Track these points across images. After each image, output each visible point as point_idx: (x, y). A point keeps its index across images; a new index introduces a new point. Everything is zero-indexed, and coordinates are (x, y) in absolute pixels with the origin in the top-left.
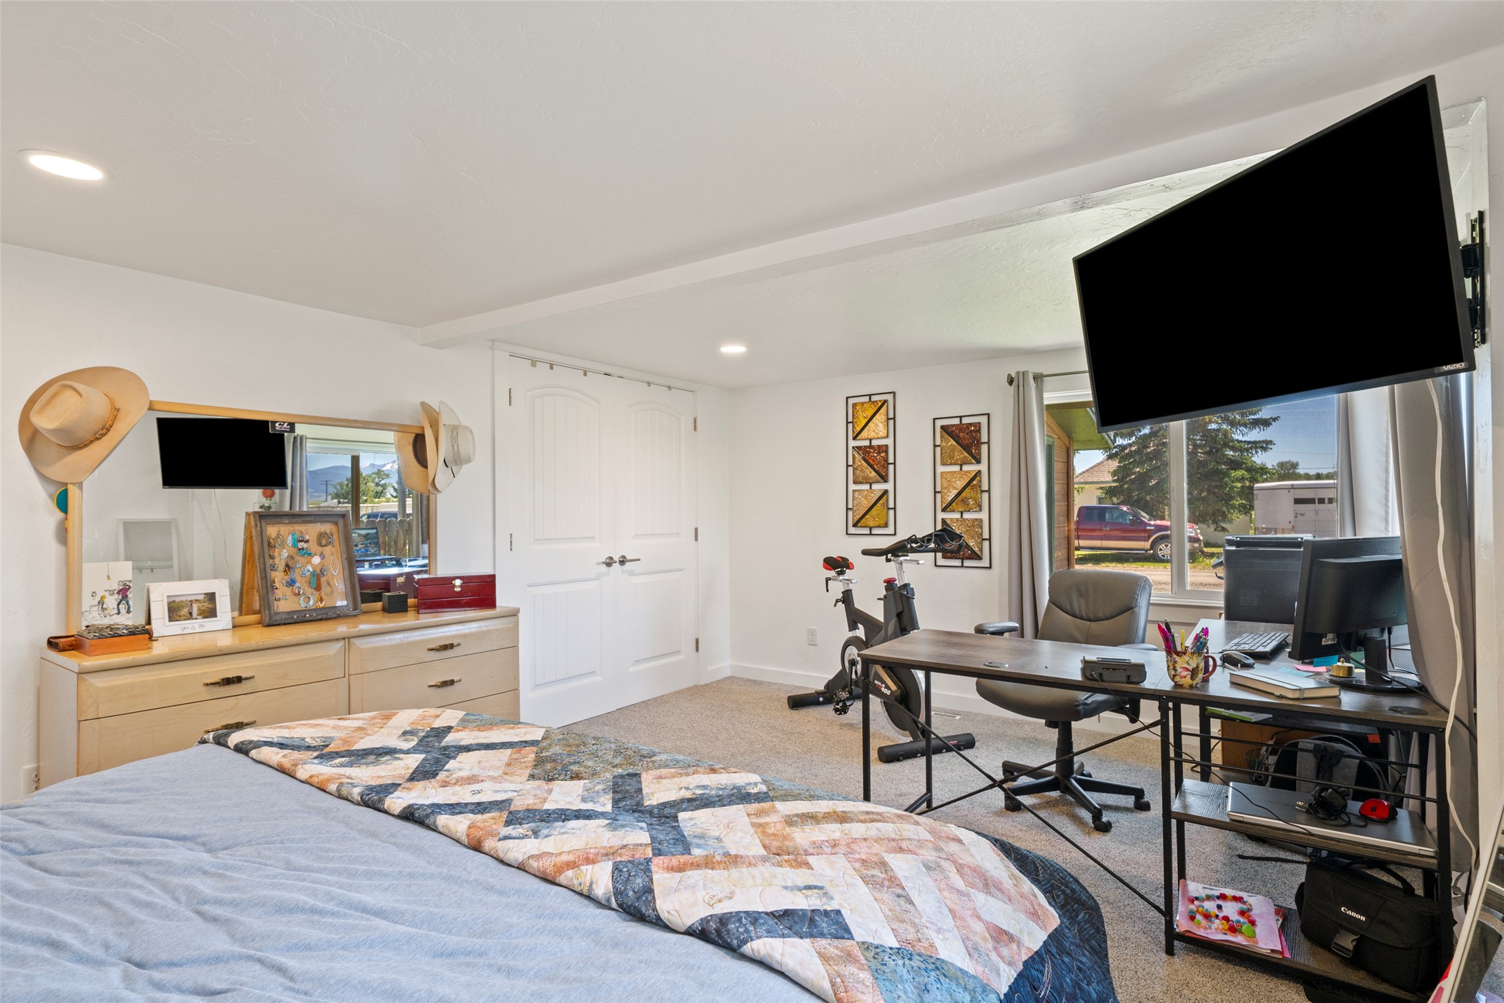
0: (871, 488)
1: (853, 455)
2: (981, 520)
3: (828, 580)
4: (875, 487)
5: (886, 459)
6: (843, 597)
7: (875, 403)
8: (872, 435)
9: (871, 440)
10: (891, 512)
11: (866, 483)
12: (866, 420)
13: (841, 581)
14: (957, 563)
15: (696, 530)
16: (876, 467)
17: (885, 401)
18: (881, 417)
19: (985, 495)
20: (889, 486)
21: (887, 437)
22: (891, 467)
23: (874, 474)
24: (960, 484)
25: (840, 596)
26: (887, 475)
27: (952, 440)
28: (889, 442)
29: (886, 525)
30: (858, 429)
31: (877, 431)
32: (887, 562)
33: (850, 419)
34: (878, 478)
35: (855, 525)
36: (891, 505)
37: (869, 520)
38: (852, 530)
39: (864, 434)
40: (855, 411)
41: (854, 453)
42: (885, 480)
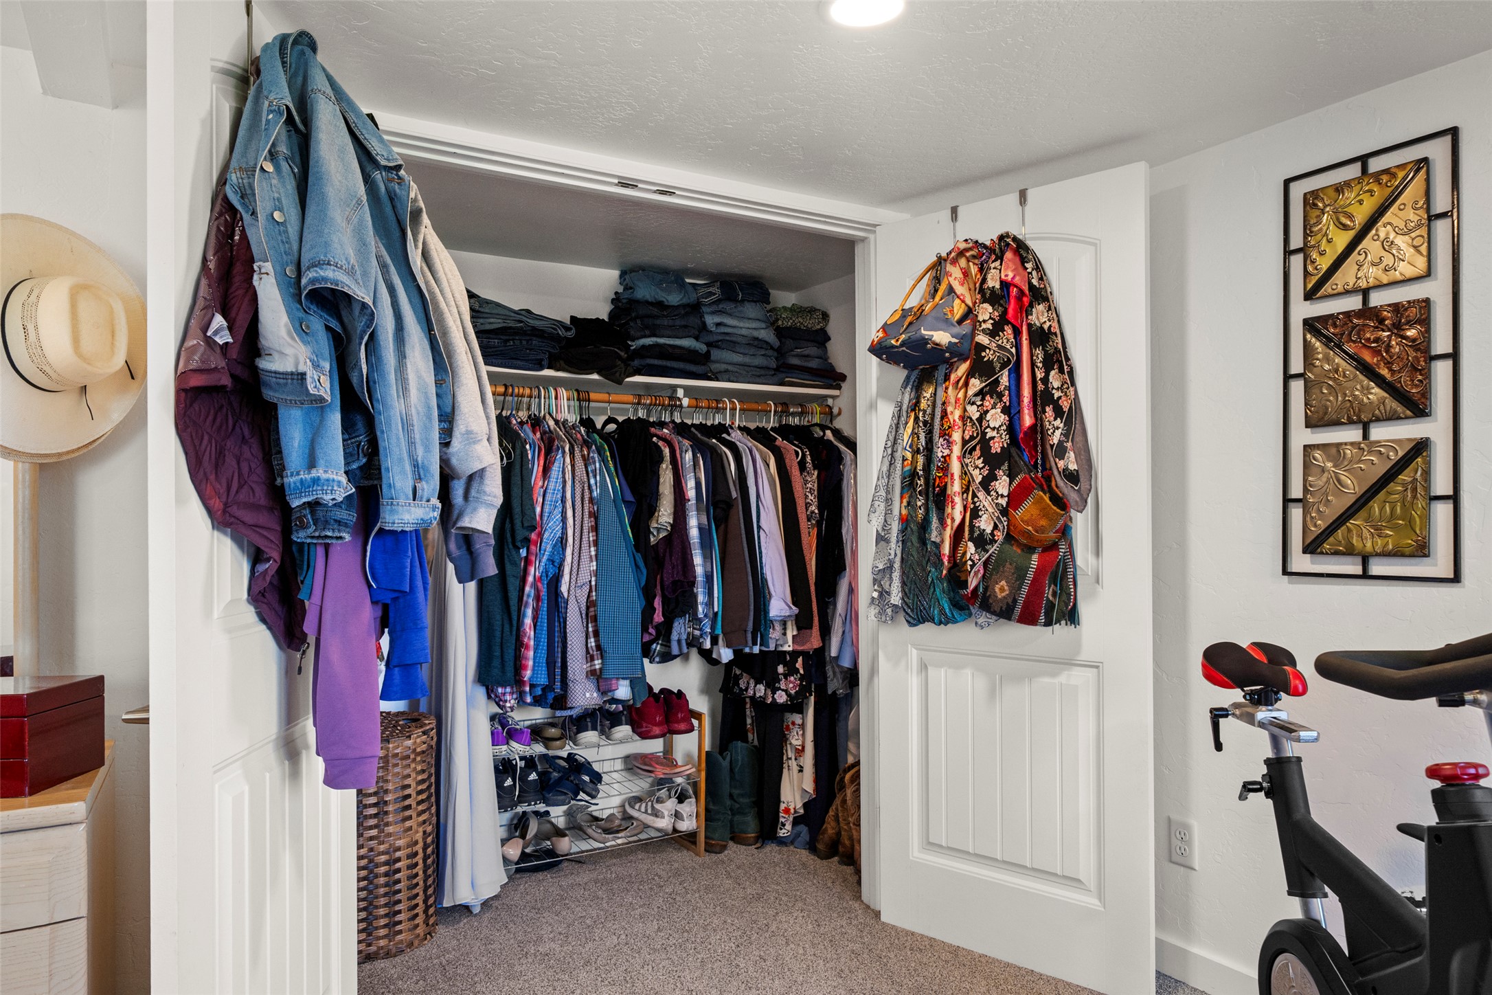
0: (1366, 436)
1: (1307, 346)
3: (1217, 715)
4: (1379, 433)
5: (1423, 346)
6: (1269, 777)
7: (1385, 178)
8: (1373, 274)
9: (1365, 293)
10: (1442, 511)
11: (1351, 422)
12: (1350, 235)
13: (1262, 725)
16: (1385, 372)
17: (1422, 164)
18: (1403, 214)
20: (1433, 429)
21: (1428, 274)
22: (1442, 370)
23: (1376, 393)
25: (1258, 772)
26: (1426, 394)
28: (1437, 290)
29: (1422, 550)
30: (1324, 264)
31: (1388, 260)
33: (1296, 241)
34: (1392, 404)
35: (1311, 548)
36: (1442, 486)
37: (1360, 532)
38: (1301, 562)
39: (1346, 276)
40: (1314, 213)
41: (1309, 336)
42: (1418, 408)
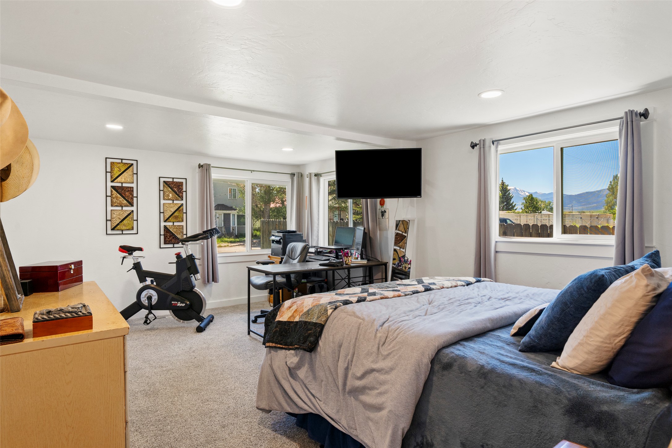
0: (122, 209)
1: (111, 191)
2: (183, 226)
3: (123, 258)
4: (124, 208)
5: (132, 194)
7: (126, 164)
8: (123, 180)
9: (122, 183)
10: (135, 223)
11: (119, 206)
12: (120, 172)
14: (171, 246)
16: (126, 198)
17: (132, 164)
18: (129, 172)
19: (185, 215)
20: (134, 208)
21: (132, 183)
22: (135, 199)
23: (125, 202)
24: (173, 210)
26: (133, 202)
27: (169, 189)
28: (134, 185)
29: (133, 229)
30: (115, 176)
31: (127, 179)
33: (109, 170)
34: (128, 204)
35: (112, 229)
36: (135, 218)
37: (122, 226)
38: (110, 232)
39: (119, 179)
40: (112, 166)
41: (112, 189)
42: (132, 205)
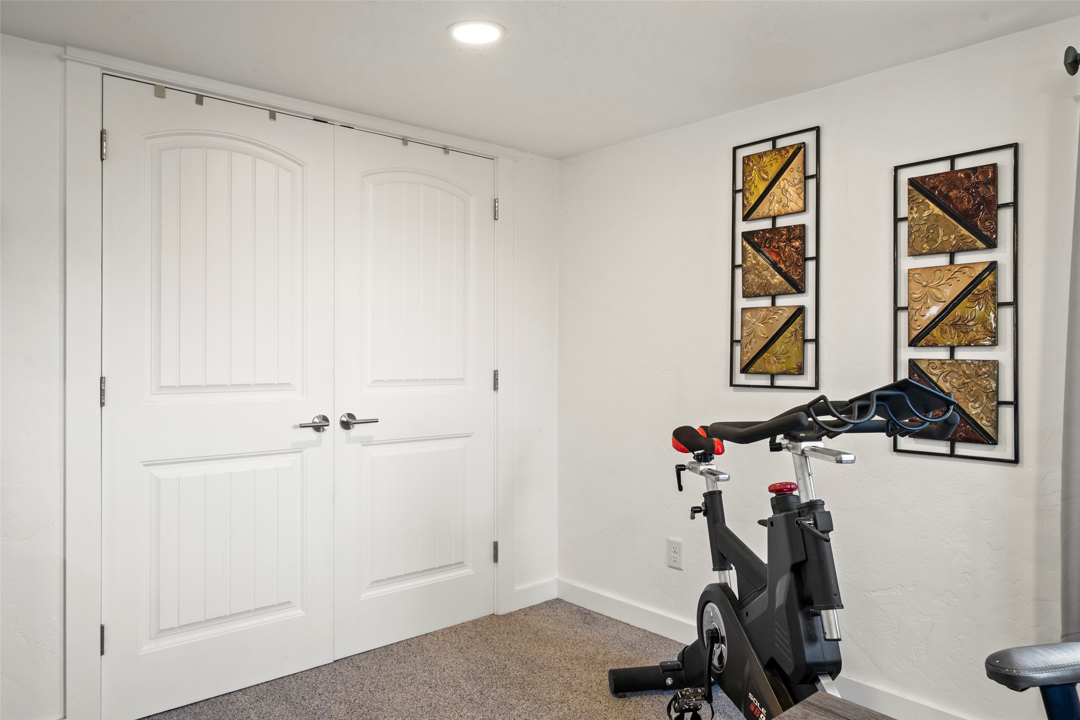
0: (773, 303)
1: (743, 247)
2: (995, 364)
3: (680, 469)
4: (781, 301)
5: (802, 251)
6: (705, 503)
7: (783, 152)
8: (776, 208)
9: (774, 218)
10: (810, 348)
11: (765, 295)
12: (766, 184)
13: (701, 473)
14: (943, 447)
15: (496, 373)
16: (782, 266)
17: (802, 146)
18: (792, 174)
19: (1006, 314)
20: (806, 300)
21: (804, 210)
22: (811, 266)
23: (778, 279)
24: (949, 293)
25: (700, 502)
26: (803, 279)
27: (932, 205)
28: (808, 219)
29: (800, 371)
30: (753, 201)
31: (785, 201)
32: (772, 450)
33: (739, 186)
34: (786, 285)
35: (744, 370)
36: (810, 334)
37: (770, 361)
38: (740, 379)
39: (763, 209)
40: (748, 169)
41: (744, 243)
42: (799, 288)
